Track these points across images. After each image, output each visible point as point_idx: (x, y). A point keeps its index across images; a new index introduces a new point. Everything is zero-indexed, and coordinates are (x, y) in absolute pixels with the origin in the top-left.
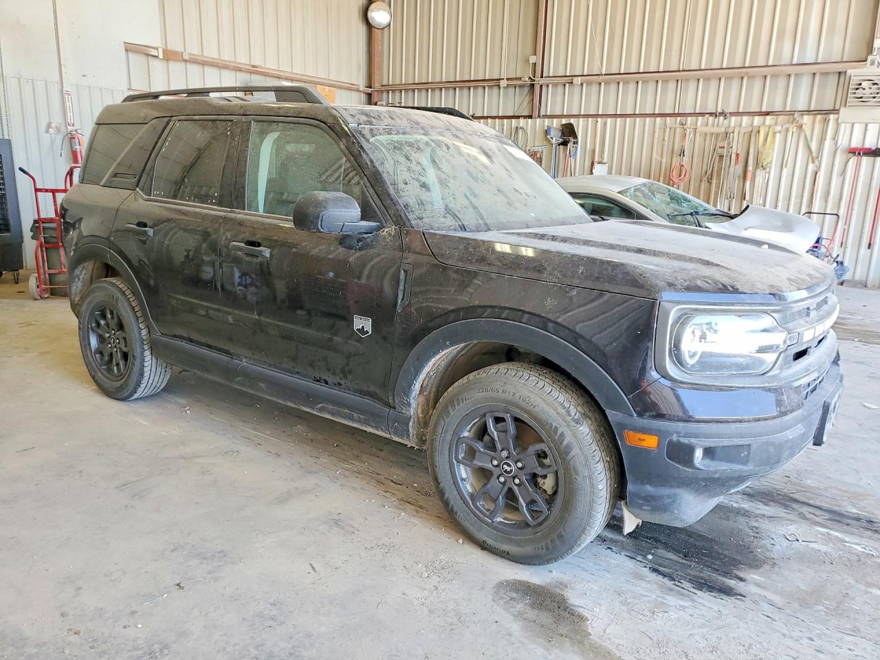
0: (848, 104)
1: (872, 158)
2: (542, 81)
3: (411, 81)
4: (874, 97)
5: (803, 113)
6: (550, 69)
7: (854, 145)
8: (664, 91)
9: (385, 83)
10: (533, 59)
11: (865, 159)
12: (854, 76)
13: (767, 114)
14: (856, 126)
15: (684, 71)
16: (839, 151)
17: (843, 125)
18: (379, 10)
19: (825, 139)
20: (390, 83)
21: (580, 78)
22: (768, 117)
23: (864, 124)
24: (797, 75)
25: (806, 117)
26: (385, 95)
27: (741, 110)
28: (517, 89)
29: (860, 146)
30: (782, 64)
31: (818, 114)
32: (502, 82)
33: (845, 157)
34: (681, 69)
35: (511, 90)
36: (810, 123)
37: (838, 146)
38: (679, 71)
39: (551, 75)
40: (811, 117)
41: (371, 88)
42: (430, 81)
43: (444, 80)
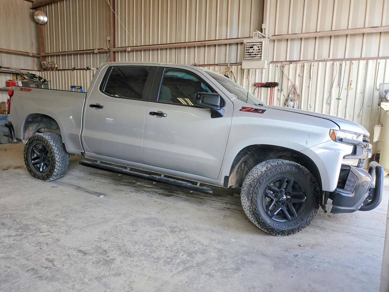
0: (245, 58)
1: (266, 88)
2: (113, 50)
3: (58, 51)
4: (258, 54)
5: (232, 64)
6: (119, 44)
7: (257, 82)
8: (170, 54)
9: (47, 52)
10: (108, 38)
11: (263, 88)
12: (247, 43)
13: (217, 65)
14: (257, 70)
15: (178, 43)
16: (250, 84)
17: (251, 70)
18: (42, 15)
19: (243, 79)
20: (49, 52)
21: (130, 48)
22: (216, 67)
23: (261, 69)
24: (230, 44)
25: (233, 66)
26: (47, 58)
27: (206, 64)
28: (105, 54)
29: (260, 82)
30: (222, 39)
31: (239, 65)
32: (95, 50)
33: (254, 88)
34: (177, 42)
35: (102, 55)
36: (236, 69)
37: (250, 82)
38: (176, 43)
39: (119, 46)
40: (236, 66)
41: (39, 55)
42: (66, 51)
43: (72, 50)
